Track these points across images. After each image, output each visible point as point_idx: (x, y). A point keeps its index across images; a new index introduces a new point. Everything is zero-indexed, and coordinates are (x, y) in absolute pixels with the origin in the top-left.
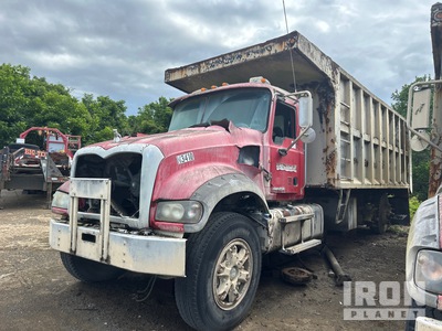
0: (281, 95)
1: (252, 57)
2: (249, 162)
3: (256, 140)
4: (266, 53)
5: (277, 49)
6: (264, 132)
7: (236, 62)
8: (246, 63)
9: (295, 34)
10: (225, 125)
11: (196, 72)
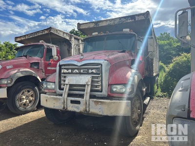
0: (48, 46)
1: (40, 34)
2: (36, 67)
3: (38, 60)
4: (44, 33)
5: (46, 32)
6: (41, 58)
7: (36, 35)
8: (39, 36)
9: (50, 28)
10: (26, 56)
11: (24, 38)
